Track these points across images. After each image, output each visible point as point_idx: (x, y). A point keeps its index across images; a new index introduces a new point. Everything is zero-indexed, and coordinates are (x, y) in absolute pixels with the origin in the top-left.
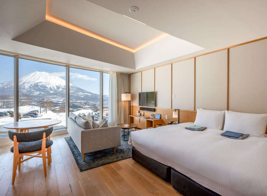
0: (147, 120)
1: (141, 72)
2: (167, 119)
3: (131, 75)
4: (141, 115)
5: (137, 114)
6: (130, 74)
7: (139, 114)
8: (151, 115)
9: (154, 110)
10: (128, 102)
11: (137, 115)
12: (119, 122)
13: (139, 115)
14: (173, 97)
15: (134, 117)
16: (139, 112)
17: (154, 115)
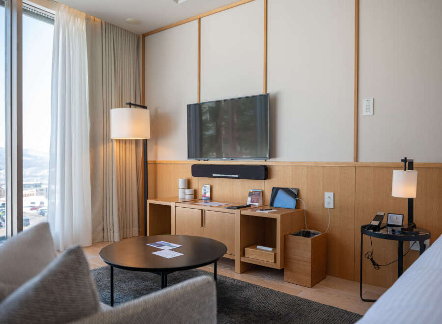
0: (242, 216)
1: (196, 22)
2: (332, 206)
3: (147, 39)
4: (195, 197)
5: (180, 192)
6: (144, 36)
7: (188, 191)
8: (250, 194)
9: (265, 173)
10: (134, 146)
11: (180, 195)
12: (100, 227)
13: (188, 197)
14: (364, 112)
15: (172, 204)
16: (189, 184)
17: (263, 192)
